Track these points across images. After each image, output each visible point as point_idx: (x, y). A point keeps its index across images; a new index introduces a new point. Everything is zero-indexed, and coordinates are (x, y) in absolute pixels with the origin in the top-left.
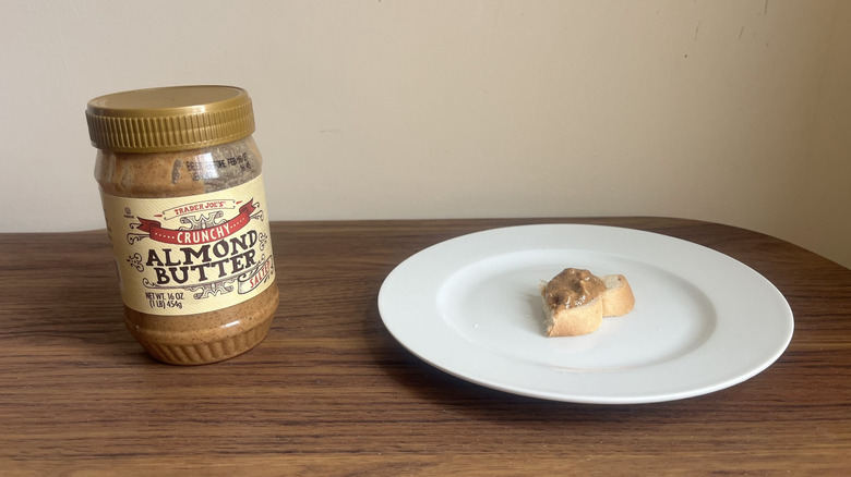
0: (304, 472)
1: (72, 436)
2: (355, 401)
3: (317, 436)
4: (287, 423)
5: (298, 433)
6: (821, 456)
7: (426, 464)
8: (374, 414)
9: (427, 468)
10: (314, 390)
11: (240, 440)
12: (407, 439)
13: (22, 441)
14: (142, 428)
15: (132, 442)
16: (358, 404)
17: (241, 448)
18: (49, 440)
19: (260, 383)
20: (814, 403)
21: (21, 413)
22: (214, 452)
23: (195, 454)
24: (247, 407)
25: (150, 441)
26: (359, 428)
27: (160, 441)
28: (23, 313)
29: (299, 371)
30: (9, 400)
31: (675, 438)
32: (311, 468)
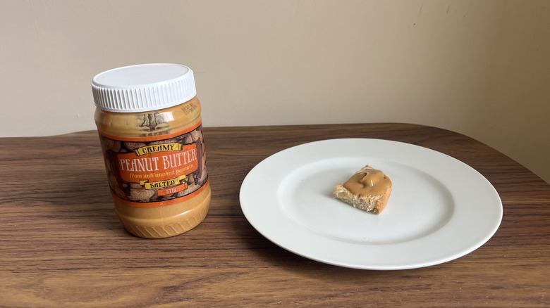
0: (173, 278)
1: (46, 258)
2: (206, 237)
3: (183, 258)
4: (166, 251)
5: (172, 256)
7: (242, 273)
8: (216, 245)
9: (242, 276)
11: (139, 260)
12: (233, 259)
13: (18, 262)
14: (84, 254)
15: (78, 262)
16: (207, 239)
17: (139, 265)
18: (32, 261)
21: (17, 246)
22: (124, 267)
23: (114, 268)
25: (89, 261)
26: (206, 253)
27: (94, 261)
28: (18, 187)
30: (8, 238)
32: (178, 276)
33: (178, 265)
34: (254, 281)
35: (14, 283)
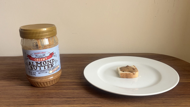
1: (20, 100)
2: (83, 93)
3: (75, 101)
4: (68, 98)
5: (70, 100)
8: (87, 96)
10: (74, 91)
11: (57, 101)
12: (95, 101)
13: (9, 102)
14: (35, 99)
15: (33, 102)
17: (58, 103)
18: (15, 101)
19: (61, 89)
20: (185, 94)
21: (8, 96)
22: (52, 104)
23: (48, 104)
24: (58, 94)
25: (38, 102)
26: (84, 99)
27: (40, 101)
28: (6, 74)
29: (70, 87)
30: (5, 93)
31: (154, 101)
33: (73, 103)
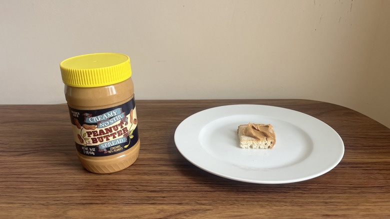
0: (160, 212)
1: (67, 195)
2: (179, 182)
3: (164, 197)
4: (151, 191)
5: (156, 196)
6: (368, 209)
7: (208, 210)
8: (186, 188)
9: (208, 212)
10: (162, 177)
11: (133, 198)
12: (200, 199)
13: (46, 198)
14: (94, 192)
15: (90, 198)
16: (179, 183)
17: (134, 202)
18: (57, 197)
19: (139, 174)
20: (366, 186)
21: (44, 185)
22: (123, 203)
23: (116, 204)
24: (134, 184)
25: (97, 198)
26: (180, 194)
27: (101, 198)
29: (155, 169)
30: (38, 180)
31: (309, 200)
32: (162, 211)
33: (161, 202)
34: (217, 215)
35: (46, 214)
